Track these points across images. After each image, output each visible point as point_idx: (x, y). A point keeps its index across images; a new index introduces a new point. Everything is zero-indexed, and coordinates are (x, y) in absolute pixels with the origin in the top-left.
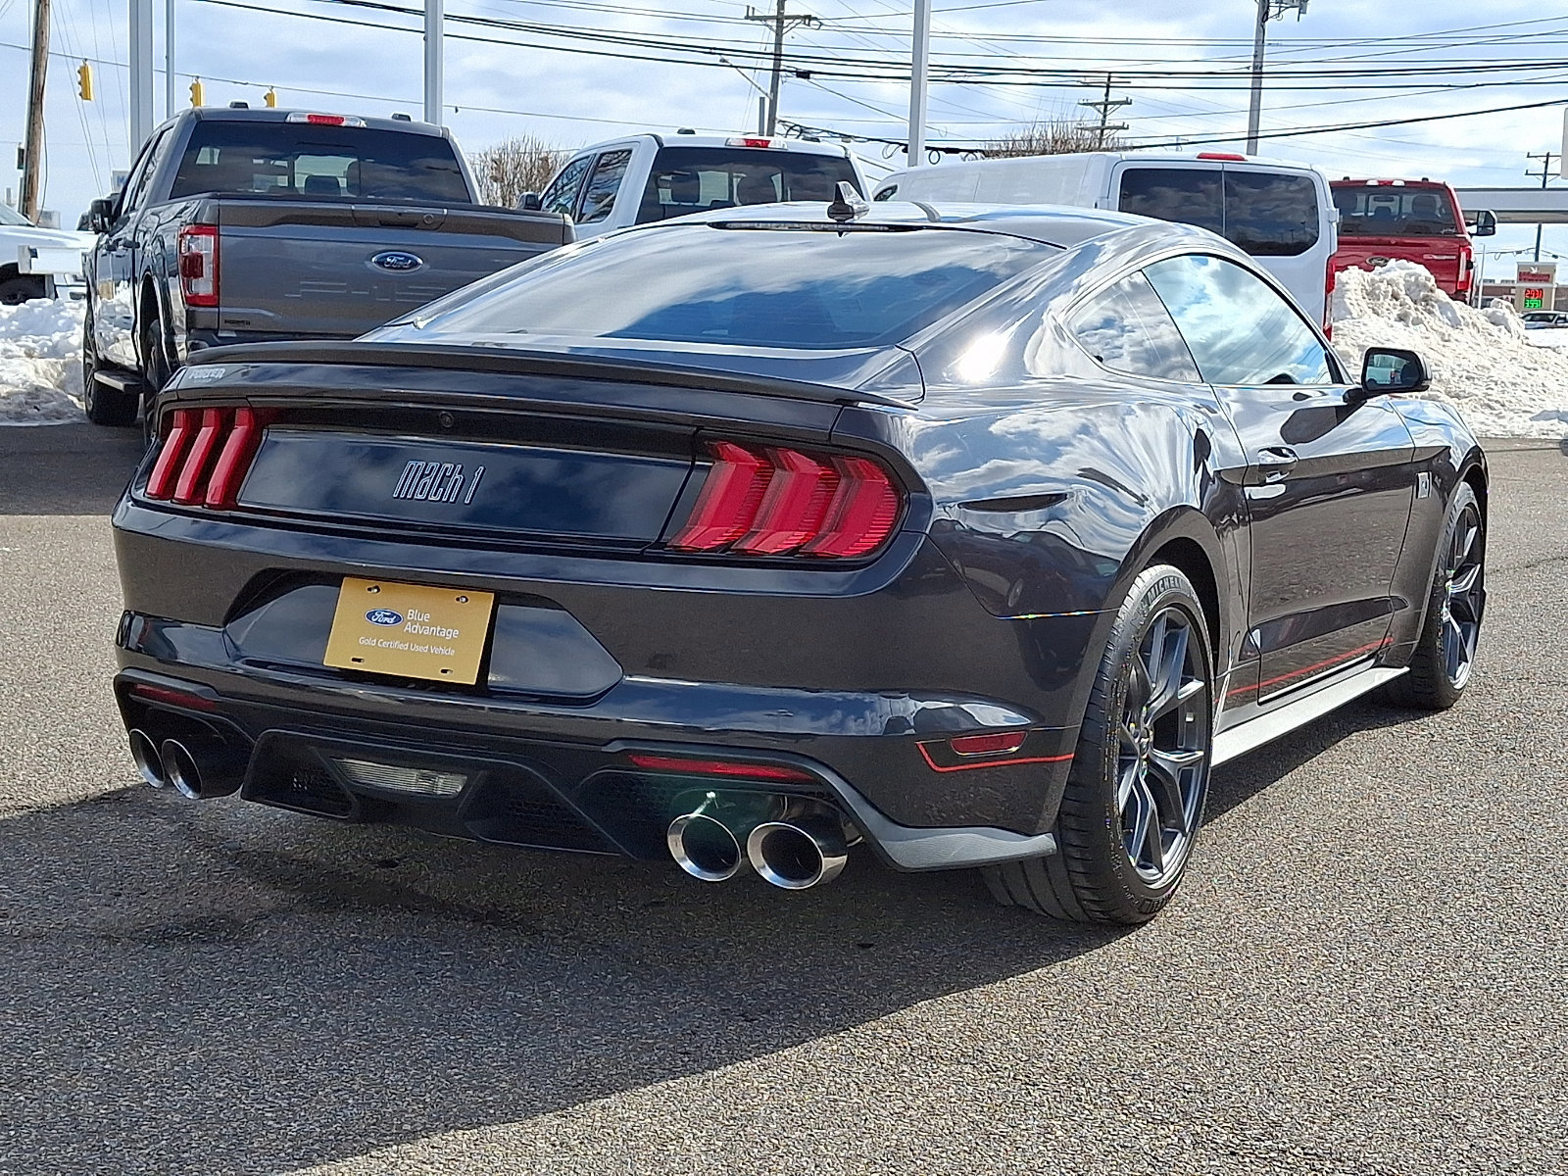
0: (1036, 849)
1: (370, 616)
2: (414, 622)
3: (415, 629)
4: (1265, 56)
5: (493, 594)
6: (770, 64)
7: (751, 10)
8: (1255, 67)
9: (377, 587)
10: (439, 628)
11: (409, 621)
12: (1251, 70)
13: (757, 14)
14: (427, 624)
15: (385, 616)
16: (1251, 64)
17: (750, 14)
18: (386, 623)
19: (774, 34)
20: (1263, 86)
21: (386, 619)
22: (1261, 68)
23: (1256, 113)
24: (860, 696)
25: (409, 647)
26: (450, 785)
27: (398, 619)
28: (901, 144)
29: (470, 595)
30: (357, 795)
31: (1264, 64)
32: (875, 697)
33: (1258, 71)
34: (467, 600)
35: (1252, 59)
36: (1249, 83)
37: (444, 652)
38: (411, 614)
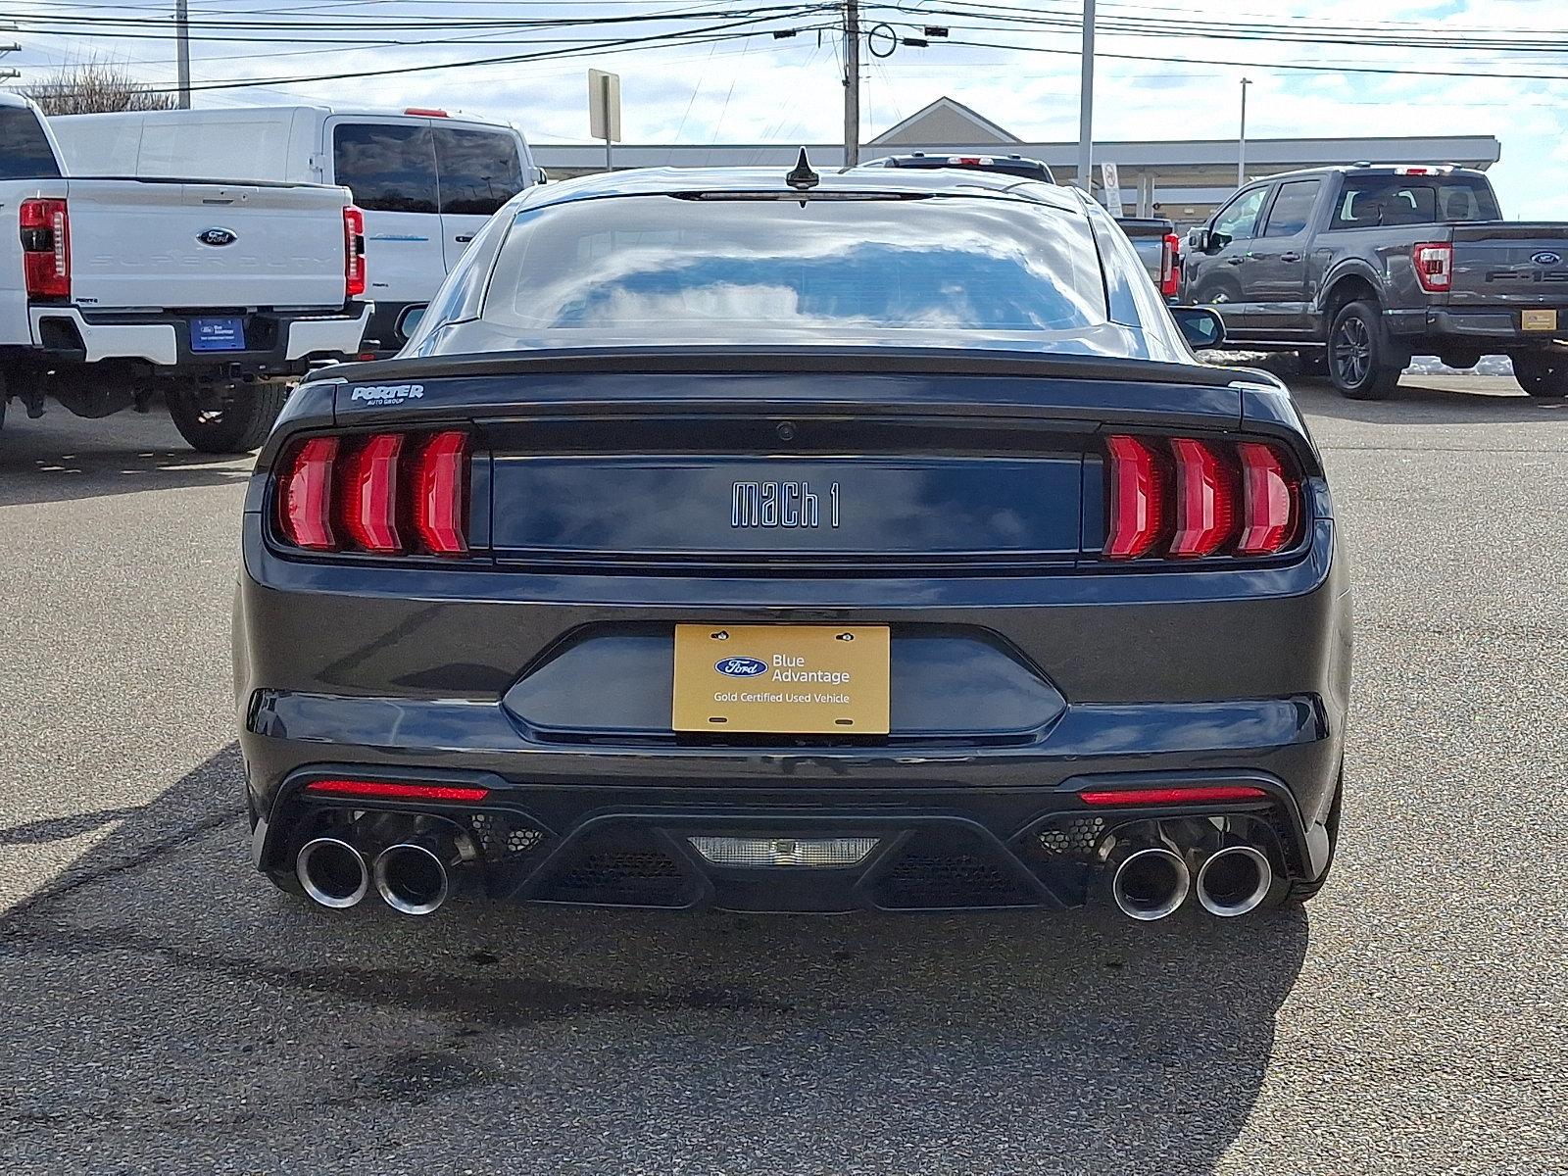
1: (722, 666)
2: (783, 669)
3: (787, 677)
4: (188, 5)
5: (888, 628)
8: (179, 16)
9: (724, 633)
10: (820, 673)
11: (777, 668)
12: (175, 19)
14: (802, 670)
15: (742, 665)
16: (175, 13)
18: (746, 673)
20: (189, 36)
21: (745, 669)
22: (185, 17)
23: (185, 64)
25: (784, 697)
26: (855, 850)
27: (761, 668)
29: (855, 631)
31: (189, 13)
33: (183, 19)
34: (852, 638)
35: (175, 7)
36: (174, 32)
37: (835, 700)
38: (777, 660)
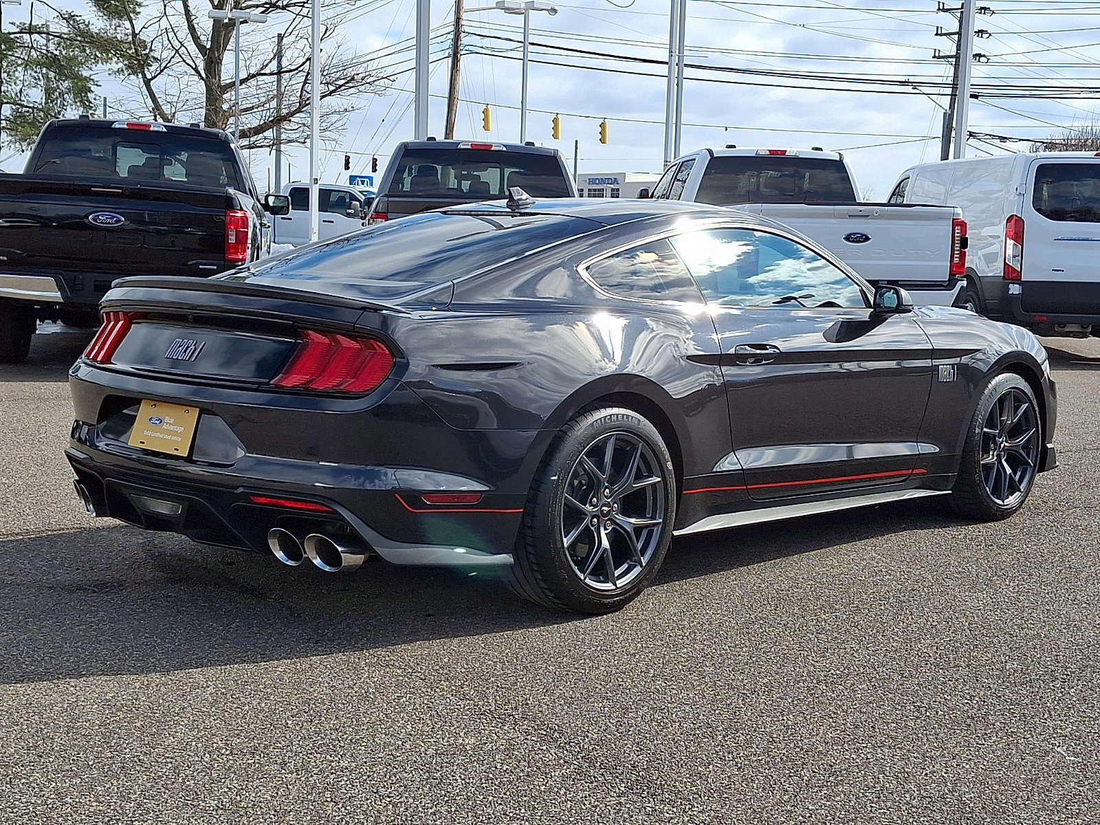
0: (496, 562)
1: (150, 420)
2: (167, 423)
3: (167, 427)
5: (198, 409)
6: (949, 91)
7: (937, 52)
9: (155, 405)
10: (176, 426)
11: (165, 422)
13: (941, 54)
14: (172, 424)
15: (156, 420)
17: (937, 55)
18: (156, 423)
19: (953, 68)
24: (372, 468)
27: (161, 422)
28: (1043, 143)
29: (190, 409)
30: (144, 515)
32: (382, 469)
34: (189, 412)
38: (167, 419)
